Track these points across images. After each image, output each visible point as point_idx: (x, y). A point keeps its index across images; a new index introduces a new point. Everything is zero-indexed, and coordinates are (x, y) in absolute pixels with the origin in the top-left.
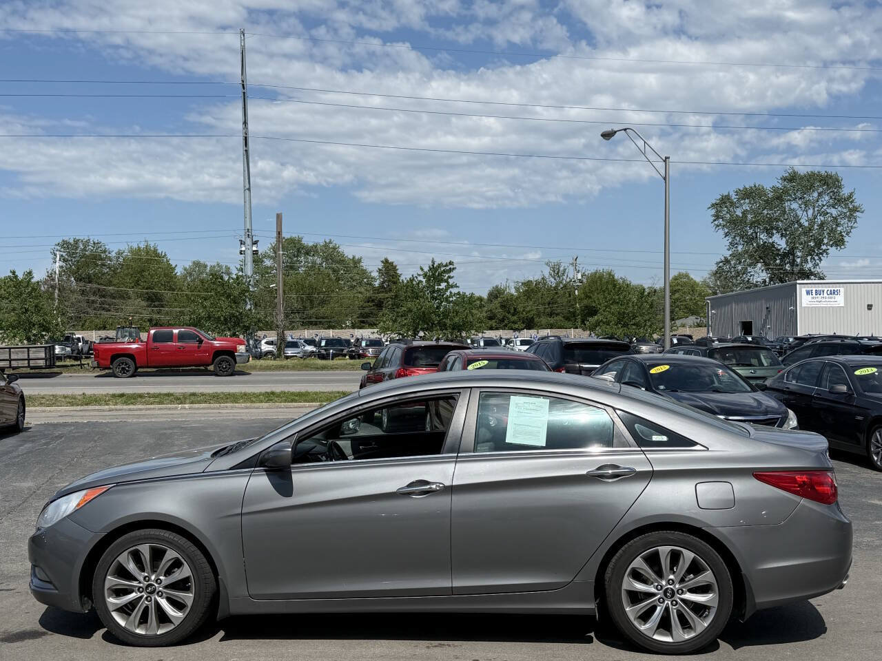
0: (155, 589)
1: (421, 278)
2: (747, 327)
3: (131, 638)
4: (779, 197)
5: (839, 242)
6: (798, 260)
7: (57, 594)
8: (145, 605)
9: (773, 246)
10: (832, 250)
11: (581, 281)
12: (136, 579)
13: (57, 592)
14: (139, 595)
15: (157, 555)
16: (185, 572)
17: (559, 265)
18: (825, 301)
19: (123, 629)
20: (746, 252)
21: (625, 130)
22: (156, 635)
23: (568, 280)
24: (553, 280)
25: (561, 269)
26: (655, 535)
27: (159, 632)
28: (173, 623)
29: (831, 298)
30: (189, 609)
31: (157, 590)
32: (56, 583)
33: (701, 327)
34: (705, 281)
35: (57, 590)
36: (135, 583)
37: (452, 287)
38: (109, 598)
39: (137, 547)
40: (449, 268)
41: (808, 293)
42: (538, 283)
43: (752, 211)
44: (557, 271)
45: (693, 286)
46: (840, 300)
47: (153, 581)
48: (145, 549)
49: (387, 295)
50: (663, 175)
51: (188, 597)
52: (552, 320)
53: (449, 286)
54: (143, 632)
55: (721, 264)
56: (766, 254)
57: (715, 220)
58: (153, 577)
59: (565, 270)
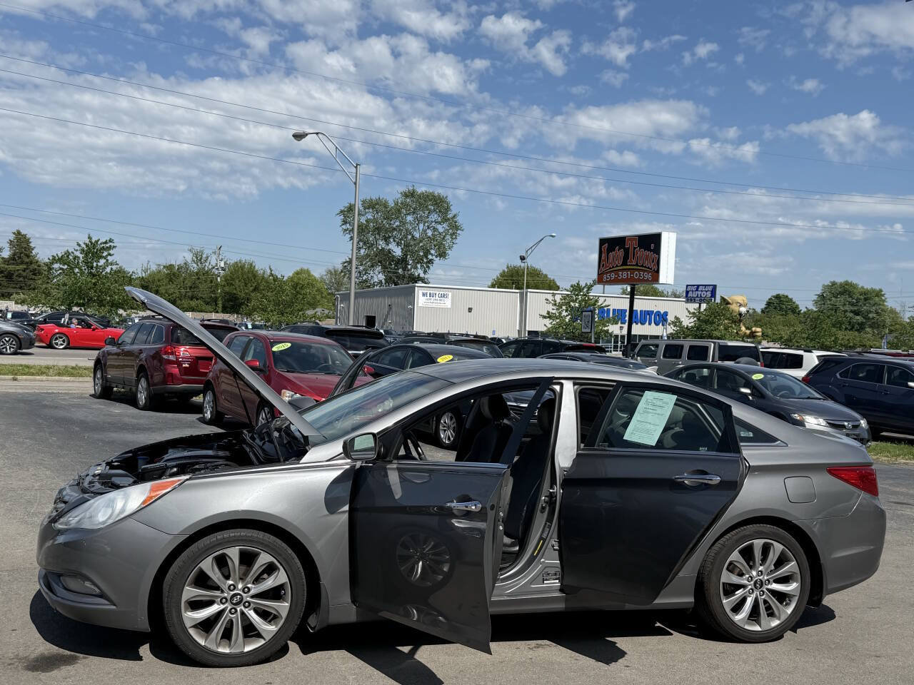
0: (242, 599)
1: (78, 254)
2: (371, 321)
3: (211, 658)
4: (397, 211)
5: (442, 255)
6: (409, 267)
7: (114, 609)
8: (228, 618)
9: (390, 253)
10: (437, 260)
11: (223, 269)
12: (217, 588)
13: (114, 607)
14: (222, 607)
15: (248, 559)
16: (280, 578)
17: (202, 252)
18: (436, 303)
19: (204, 648)
20: (368, 255)
21: (317, 134)
22: (242, 653)
23: (210, 267)
24: (195, 265)
25: (204, 256)
26: (751, 528)
27: (247, 649)
28: (262, 637)
29: (440, 300)
30: (283, 620)
31: (244, 600)
32: (113, 597)
33: (330, 318)
34: (322, 278)
35: (115, 605)
36: (217, 593)
37: (111, 264)
38: (185, 612)
39: (225, 551)
40: (108, 247)
41: (424, 295)
42: (180, 267)
43: (375, 220)
44: (199, 258)
45: (311, 282)
46: (448, 303)
47: (240, 590)
48: (233, 553)
49: (18, 268)
50: (354, 180)
51: (283, 607)
52: (193, 303)
53: (107, 263)
54: (227, 651)
55: (346, 264)
56: (384, 259)
57: (343, 224)
58: (240, 586)
59: (208, 257)
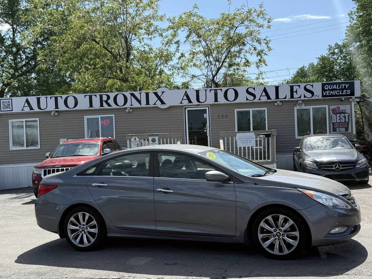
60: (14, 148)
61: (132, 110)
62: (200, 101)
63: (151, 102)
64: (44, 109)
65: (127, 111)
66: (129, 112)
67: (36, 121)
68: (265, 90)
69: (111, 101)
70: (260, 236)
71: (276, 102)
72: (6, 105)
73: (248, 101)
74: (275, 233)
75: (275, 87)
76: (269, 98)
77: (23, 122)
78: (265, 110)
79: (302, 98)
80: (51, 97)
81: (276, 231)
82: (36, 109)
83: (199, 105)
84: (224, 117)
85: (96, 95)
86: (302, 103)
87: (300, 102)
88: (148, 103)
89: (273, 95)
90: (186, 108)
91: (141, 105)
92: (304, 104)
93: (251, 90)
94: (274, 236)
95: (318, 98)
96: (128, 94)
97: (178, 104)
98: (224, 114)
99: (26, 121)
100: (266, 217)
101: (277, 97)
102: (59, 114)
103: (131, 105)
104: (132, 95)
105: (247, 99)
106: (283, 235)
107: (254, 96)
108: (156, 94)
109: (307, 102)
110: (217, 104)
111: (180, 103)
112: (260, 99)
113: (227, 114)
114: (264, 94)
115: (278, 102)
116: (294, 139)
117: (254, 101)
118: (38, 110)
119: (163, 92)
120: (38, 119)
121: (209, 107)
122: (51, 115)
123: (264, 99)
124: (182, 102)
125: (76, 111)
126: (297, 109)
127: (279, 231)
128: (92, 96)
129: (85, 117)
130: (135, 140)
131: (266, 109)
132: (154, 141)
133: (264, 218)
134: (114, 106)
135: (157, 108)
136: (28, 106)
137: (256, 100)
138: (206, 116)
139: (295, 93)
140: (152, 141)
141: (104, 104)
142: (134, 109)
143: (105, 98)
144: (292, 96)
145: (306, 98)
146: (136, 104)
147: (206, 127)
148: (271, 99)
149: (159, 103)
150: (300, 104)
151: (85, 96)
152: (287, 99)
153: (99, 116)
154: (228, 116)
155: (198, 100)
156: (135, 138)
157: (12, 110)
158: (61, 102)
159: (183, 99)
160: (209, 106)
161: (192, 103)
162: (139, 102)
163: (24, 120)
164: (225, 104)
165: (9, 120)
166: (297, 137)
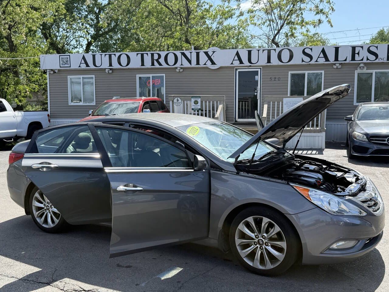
60: (72, 104)
61: (182, 70)
62: (252, 62)
63: (202, 62)
64: (99, 67)
65: (177, 70)
66: (179, 72)
67: (92, 78)
68: (323, 51)
69: (162, 60)
70: (238, 241)
71: (335, 64)
72: (65, 60)
73: (303, 63)
74: (256, 240)
75: (335, 47)
76: (327, 60)
77: (80, 78)
78: (321, 73)
79: (365, 61)
80: (105, 55)
81: (258, 237)
82: (92, 66)
83: (250, 66)
84: (277, 79)
85: (147, 54)
86: (364, 66)
87: (362, 65)
88: (198, 63)
89: (332, 57)
90: (237, 69)
91: (191, 65)
92: (365, 68)
93: (307, 51)
94: (256, 243)
95: (382, 61)
96: (178, 53)
97: (228, 64)
98: (277, 77)
99: (83, 78)
100: (245, 218)
101: (336, 59)
102: (113, 72)
103: (182, 65)
104: (183, 54)
105: (303, 61)
106: (267, 244)
107: (311, 57)
108: (206, 53)
109: (369, 65)
110: (270, 66)
111: (231, 64)
112: (317, 61)
113: (280, 76)
114: (322, 55)
115: (337, 65)
116: (352, 105)
117: (311, 63)
118: (93, 67)
119: (214, 52)
120: (94, 76)
121: (261, 69)
122: (106, 72)
123: (322, 61)
124: (233, 63)
125: (129, 69)
126: (358, 73)
127: (262, 239)
128: (144, 54)
129: (137, 75)
130: (178, 101)
131: (323, 72)
132: (196, 103)
133: (244, 220)
134: (165, 65)
135: (207, 68)
136: (84, 63)
137: (313, 62)
138: (258, 78)
139: (356, 55)
140: (195, 103)
141: (156, 63)
142: (184, 69)
143: (156, 57)
144: (353, 58)
145: (368, 61)
146: (186, 64)
147: (256, 90)
148: (329, 61)
149: (209, 63)
150: (362, 68)
151: (137, 54)
152: (347, 61)
153: (151, 76)
154: (281, 79)
155: (250, 60)
156: (178, 99)
157: (70, 67)
158: (114, 59)
159: (234, 60)
160: (261, 67)
161: (243, 64)
162: (190, 61)
163: (81, 76)
164: (279, 65)
165: (68, 76)
166: (355, 103)
